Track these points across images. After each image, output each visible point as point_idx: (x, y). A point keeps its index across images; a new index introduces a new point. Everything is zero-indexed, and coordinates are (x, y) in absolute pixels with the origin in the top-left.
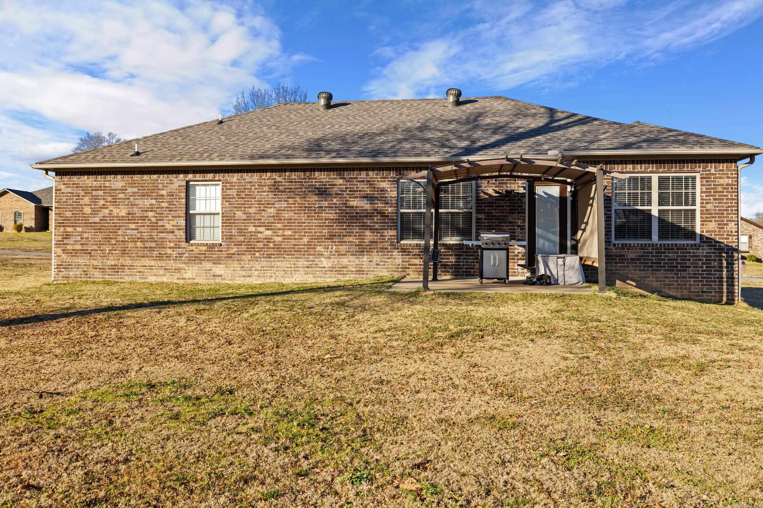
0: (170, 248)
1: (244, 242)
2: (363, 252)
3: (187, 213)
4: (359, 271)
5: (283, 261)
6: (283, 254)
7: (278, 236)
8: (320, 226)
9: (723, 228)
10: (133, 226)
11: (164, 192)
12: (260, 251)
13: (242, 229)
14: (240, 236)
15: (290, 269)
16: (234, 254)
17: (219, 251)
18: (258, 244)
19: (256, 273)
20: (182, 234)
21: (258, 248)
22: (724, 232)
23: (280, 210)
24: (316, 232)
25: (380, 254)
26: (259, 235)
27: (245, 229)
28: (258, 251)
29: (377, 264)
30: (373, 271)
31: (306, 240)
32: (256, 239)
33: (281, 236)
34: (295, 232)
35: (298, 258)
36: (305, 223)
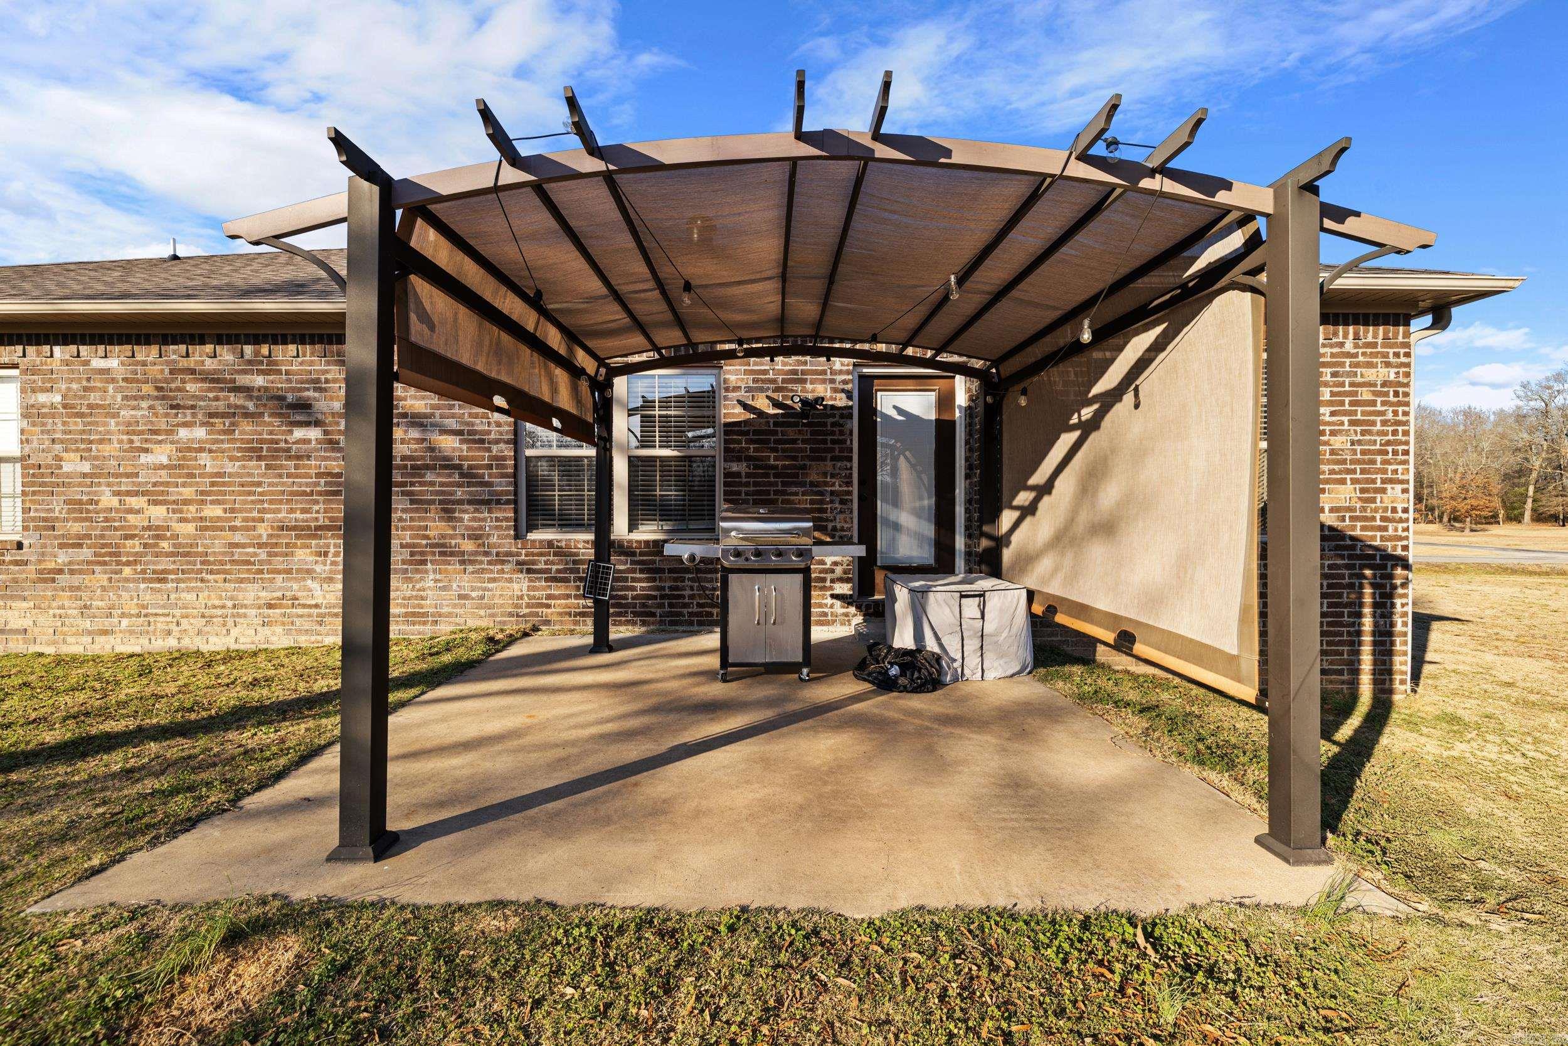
1: (89, 536)
2: (424, 562)
4: (414, 614)
5: (201, 590)
6: (200, 571)
7: (182, 520)
8: (304, 493)
9: (1373, 500)
12: (135, 562)
13: (80, 502)
14: (76, 520)
15: (219, 612)
16: (60, 571)
17: (16, 563)
18: (129, 543)
19: (125, 622)
21: (128, 554)
22: (1376, 510)
23: (189, 449)
24: (292, 511)
25: (470, 568)
26: (130, 517)
27: (91, 502)
28: (128, 564)
29: (461, 597)
30: (449, 615)
31: (263, 531)
32: (122, 528)
33: (194, 520)
34: (232, 510)
35: (242, 581)
36: (259, 484)
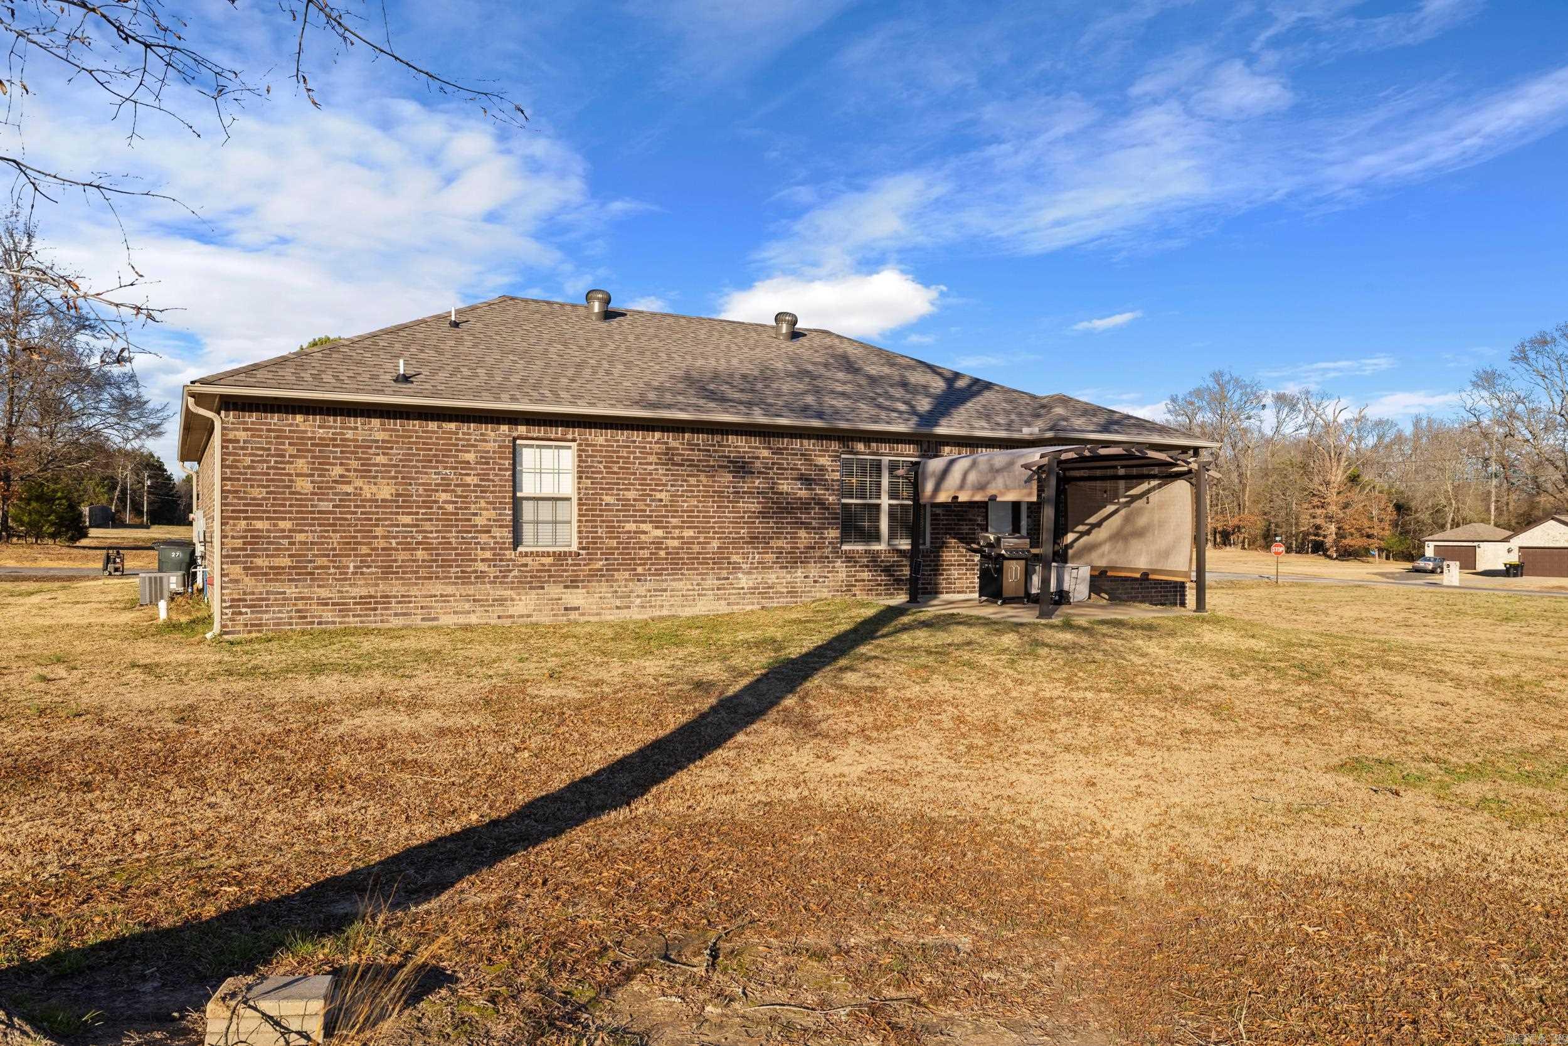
0: (483, 560)
1: (618, 548)
2: (796, 562)
3: (514, 497)
5: (681, 580)
6: (681, 569)
7: (673, 538)
8: (737, 523)
10: (407, 519)
11: (470, 457)
12: (644, 564)
13: (614, 527)
14: (610, 538)
15: (691, 593)
16: (601, 570)
17: (575, 565)
18: (641, 552)
19: (639, 600)
20: (506, 534)
21: (640, 559)
23: (677, 495)
24: (730, 533)
25: (819, 565)
26: (642, 536)
27: (619, 527)
28: (640, 565)
29: (815, 582)
31: (715, 544)
32: (638, 543)
33: (679, 538)
34: (699, 533)
35: (703, 574)
36: (713, 517)
